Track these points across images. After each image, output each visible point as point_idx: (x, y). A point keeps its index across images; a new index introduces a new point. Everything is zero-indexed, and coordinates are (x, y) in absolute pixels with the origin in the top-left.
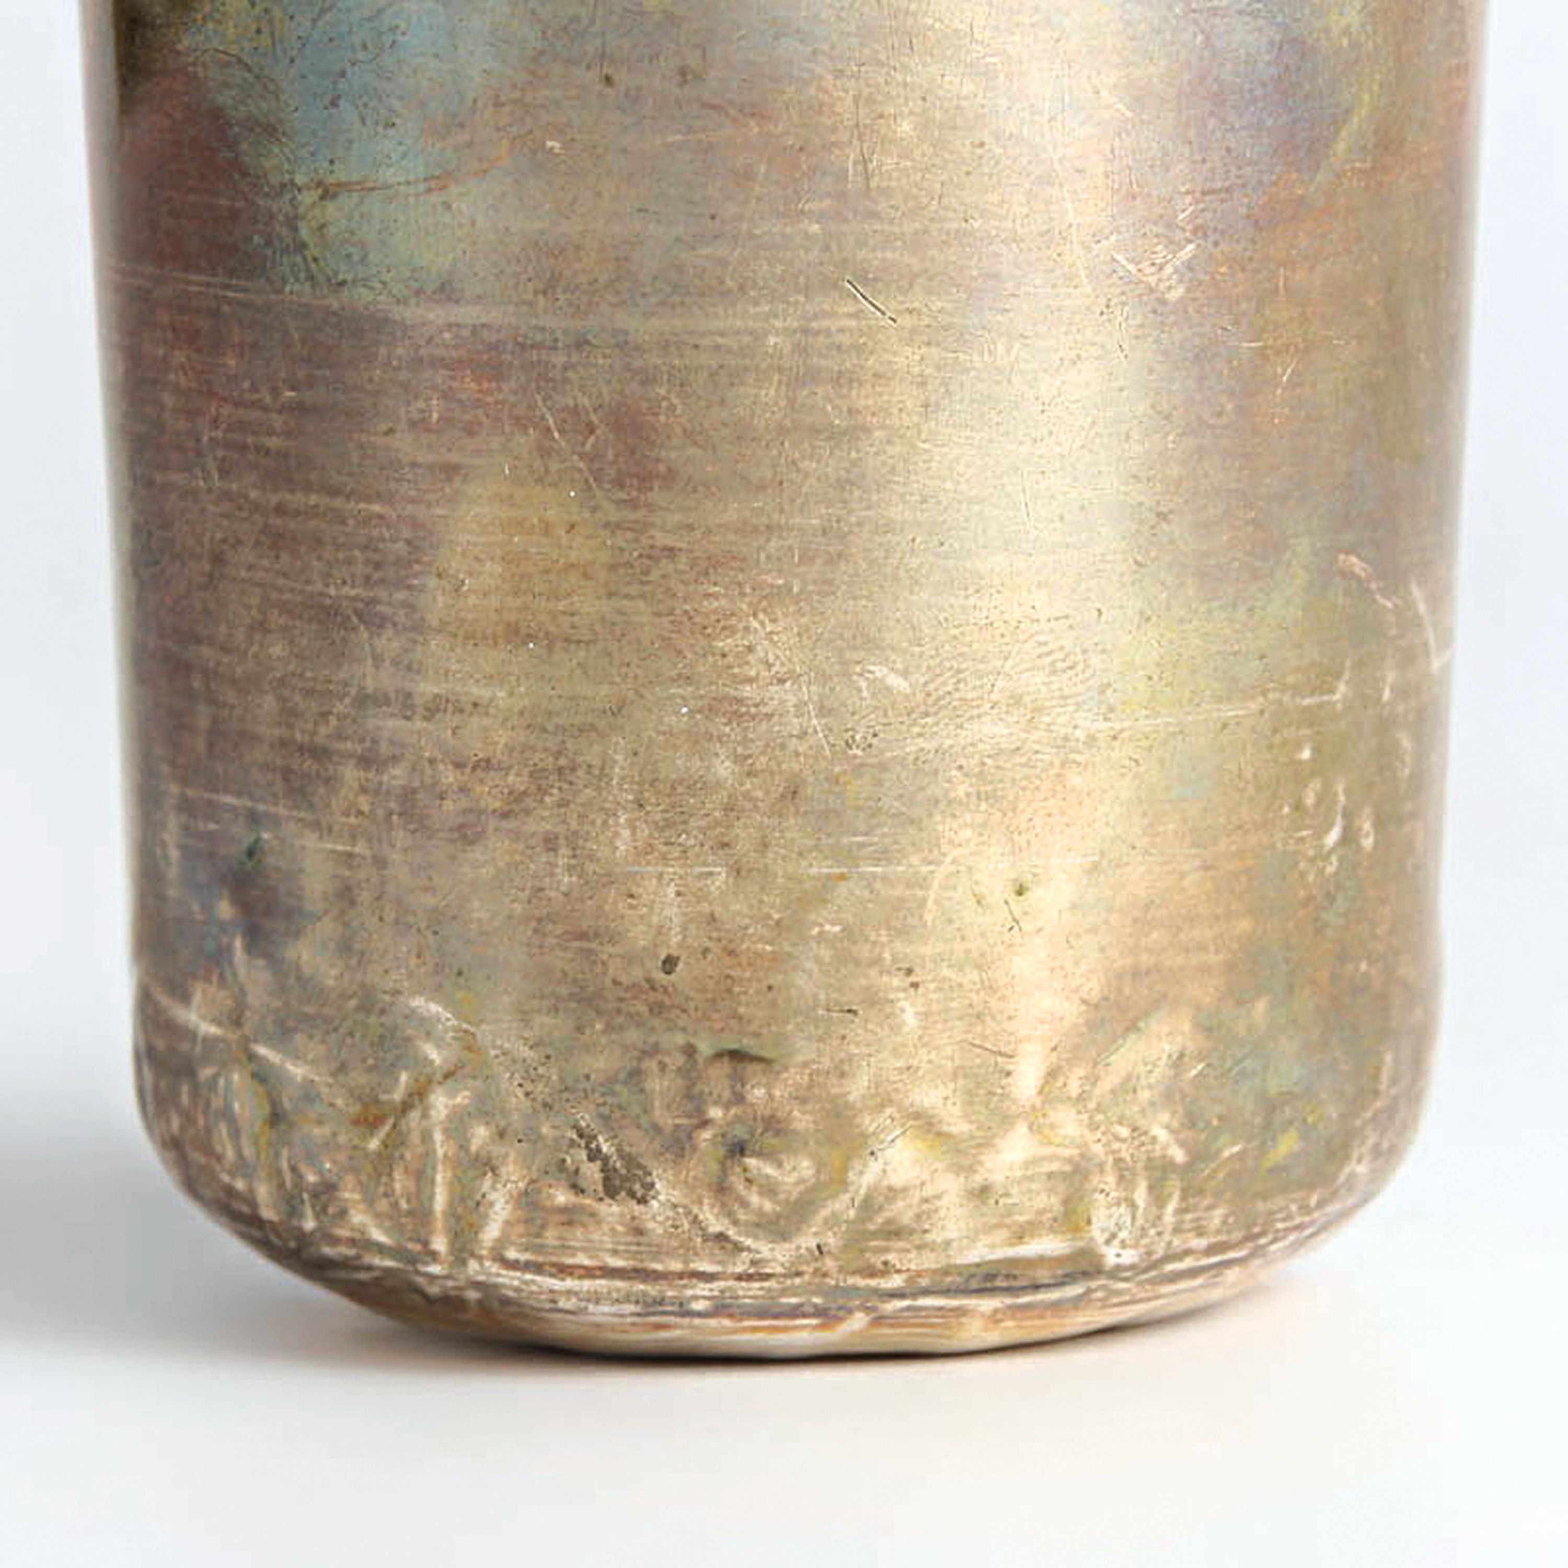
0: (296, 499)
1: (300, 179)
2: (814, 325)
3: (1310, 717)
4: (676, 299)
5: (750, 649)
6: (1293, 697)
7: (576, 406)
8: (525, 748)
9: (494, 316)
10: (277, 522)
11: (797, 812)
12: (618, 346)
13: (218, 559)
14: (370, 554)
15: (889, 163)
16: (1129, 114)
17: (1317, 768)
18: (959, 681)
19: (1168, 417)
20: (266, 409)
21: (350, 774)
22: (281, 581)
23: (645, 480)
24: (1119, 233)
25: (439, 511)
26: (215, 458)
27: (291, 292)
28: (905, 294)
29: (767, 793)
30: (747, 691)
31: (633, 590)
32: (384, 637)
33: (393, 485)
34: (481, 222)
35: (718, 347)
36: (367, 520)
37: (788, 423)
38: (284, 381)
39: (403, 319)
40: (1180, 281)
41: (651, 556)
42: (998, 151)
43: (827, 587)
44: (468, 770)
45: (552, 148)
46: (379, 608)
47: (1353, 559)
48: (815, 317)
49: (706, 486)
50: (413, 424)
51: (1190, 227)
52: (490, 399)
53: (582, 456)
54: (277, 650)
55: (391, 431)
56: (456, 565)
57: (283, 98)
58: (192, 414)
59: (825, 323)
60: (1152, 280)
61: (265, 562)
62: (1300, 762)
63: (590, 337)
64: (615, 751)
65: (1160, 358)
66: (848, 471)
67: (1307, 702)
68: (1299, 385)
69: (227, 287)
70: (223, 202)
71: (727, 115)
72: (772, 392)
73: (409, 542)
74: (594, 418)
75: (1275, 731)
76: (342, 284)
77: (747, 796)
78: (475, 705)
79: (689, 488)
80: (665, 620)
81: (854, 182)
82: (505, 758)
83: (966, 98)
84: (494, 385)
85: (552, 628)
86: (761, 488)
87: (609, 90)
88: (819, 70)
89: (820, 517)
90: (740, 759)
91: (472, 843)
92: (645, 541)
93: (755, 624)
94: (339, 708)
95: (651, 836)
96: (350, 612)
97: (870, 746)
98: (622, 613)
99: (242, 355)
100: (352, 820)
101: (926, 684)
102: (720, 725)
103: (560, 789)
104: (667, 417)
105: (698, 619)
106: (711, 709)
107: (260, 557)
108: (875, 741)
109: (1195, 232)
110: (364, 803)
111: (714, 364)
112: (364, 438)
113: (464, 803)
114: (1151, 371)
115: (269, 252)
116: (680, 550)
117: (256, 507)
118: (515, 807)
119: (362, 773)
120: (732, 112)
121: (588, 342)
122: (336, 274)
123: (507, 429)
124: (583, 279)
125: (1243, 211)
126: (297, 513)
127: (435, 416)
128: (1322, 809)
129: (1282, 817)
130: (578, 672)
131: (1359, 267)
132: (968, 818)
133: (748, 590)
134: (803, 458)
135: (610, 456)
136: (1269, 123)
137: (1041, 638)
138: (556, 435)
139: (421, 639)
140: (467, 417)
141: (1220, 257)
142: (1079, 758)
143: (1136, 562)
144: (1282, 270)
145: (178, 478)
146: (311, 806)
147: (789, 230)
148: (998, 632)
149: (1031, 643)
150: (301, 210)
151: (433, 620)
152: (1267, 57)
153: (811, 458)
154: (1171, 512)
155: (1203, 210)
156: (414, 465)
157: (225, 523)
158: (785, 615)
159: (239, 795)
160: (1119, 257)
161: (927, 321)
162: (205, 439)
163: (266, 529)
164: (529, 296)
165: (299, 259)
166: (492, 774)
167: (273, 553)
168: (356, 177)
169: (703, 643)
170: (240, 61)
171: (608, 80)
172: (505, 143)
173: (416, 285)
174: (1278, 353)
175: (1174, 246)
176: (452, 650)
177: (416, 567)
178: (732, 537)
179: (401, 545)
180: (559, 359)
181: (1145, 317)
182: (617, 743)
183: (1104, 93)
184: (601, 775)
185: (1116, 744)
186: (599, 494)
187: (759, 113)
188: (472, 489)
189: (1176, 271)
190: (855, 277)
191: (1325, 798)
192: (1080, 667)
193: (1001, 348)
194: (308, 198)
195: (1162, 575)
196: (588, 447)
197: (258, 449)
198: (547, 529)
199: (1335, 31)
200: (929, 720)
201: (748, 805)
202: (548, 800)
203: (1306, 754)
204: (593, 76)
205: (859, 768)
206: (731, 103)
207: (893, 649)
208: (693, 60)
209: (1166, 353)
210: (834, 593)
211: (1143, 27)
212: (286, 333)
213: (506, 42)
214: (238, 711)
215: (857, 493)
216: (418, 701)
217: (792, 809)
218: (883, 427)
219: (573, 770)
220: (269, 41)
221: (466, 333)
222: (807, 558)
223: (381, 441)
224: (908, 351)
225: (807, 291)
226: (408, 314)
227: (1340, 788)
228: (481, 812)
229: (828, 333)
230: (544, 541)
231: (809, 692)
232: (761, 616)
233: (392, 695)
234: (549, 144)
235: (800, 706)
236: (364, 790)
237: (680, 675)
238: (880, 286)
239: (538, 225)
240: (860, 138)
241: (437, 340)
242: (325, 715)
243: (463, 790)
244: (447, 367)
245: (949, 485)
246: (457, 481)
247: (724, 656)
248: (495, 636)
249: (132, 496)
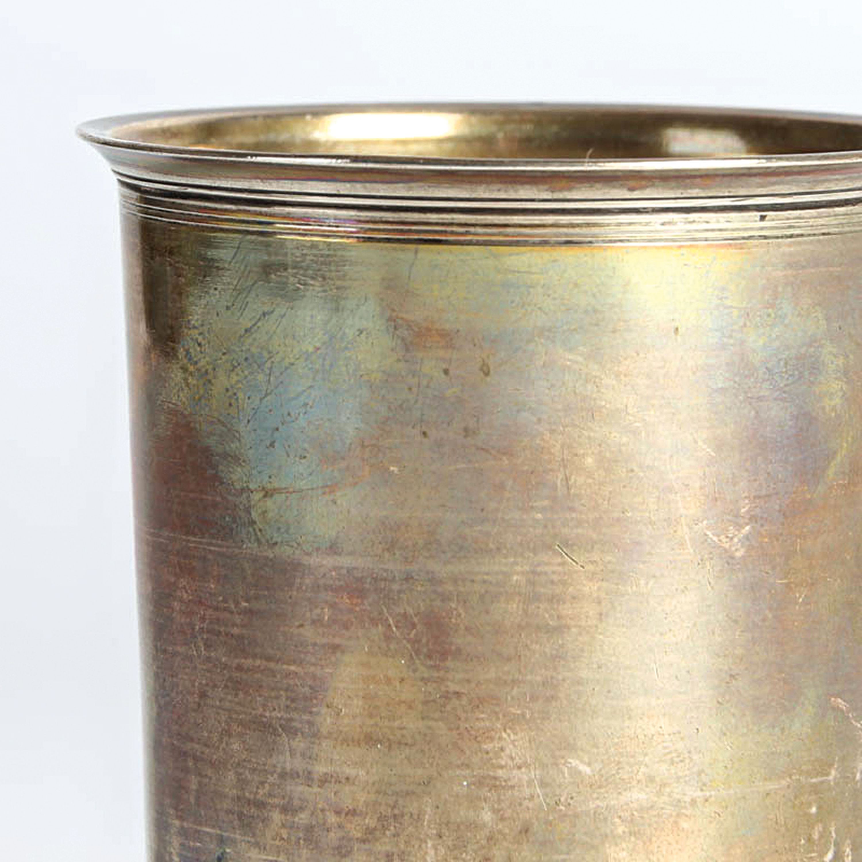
0: (248, 662)
1: (252, 486)
2: (539, 569)
3: (815, 789)
4: (462, 554)
5: (502, 749)
6: (806, 778)
7: (405, 613)
8: (376, 803)
9: (360, 562)
10: (237, 675)
11: (528, 841)
12: (429, 580)
13: (203, 695)
14: (289, 694)
15: (581, 480)
16: (713, 454)
17: (820, 818)
18: (619, 769)
19: (736, 622)
20: (232, 613)
21: (276, 817)
22: (238, 708)
23: (444, 655)
24: (708, 519)
25: (327, 670)
26: (202, 639)
27: (246, 548)
28: (588, 552)
29: (511, 830)
30: (500, 773)
31: (437, 715)
32: (297, 740)
33: (302, 656)
34: (353, 511)
35: (484, 582)
36: (288, 675)
37: (523, 624)
38: (242, 597)
39: (310, 565)
40: (742, 547)
41: (446, 696)
42: (642, 474)
43: (546, 716)
44: (343, 815)
45: (393, 471)
46: (294, 724)
47: (840, 700)
48: (539, 565)
49: (477, 657)
50: (314, 622)
51: (748, 516)
52: (357, 609)
53: (409, 641)
54: (236, 746)
55: (302, 626)
56: (338, 701)
57: (243, 441)
58: (190, 614)
59: (546, 569)
60: (727, 546)
61: (229, 697)
62: (810, 815)
63: (413, 574)
64: (426, 806)
65: (731, 588)
66: (557, 650)
67: (814, 780)
68: (809, 604)
69: (211, 544)
70: (210, 498)
71: (490, 454)
72: (515, 606)
73: (311, 687)
74: (416, 620)
75: (796, 797)
76: (276, 544)
77: (500, 832)
78: (347, 779)
79: (469, 659)
80: (455, 732)
81: (561, 491)
82: (364, 809)
83: (624, 445)
84: (359, 601)
85: (391, 737)
86: (509, 659)
87: (426, 440)
88: (541, 429)
89: (542, 675)
90: (495, 811)
91: (345, 856)
92: (443, 689)
93: (504, 735)
94: (271, 779)
95: (446, 854)
96: (278, 726)
97: (569, 804)
98: (430, 728)
99: (218, 581)
100: (277, 843)
101: (600, 770)
102: (485, 792)
103: (395, 827)
104: (456, 619)
105: (473, 732)
106: (480, 782)
107: (227, 694)
108: (571, 802)
109: (750, 519)
110: (284, 833)
111: (483, 591)
112: (286, 629)
113: (340, 834)
114: (726, 595)
115: (234, 526)
116: (463, 693)
117: (226, 666)
118: (370, 837)
119: (283, 817)
120: (493, 452)
121: (412, 578)
122: (272, 538)
123: (367, 625)
124: (410, 543)
125: (777, 507)
126: (249, 670)
127: (326, 618)
128: (823, 841)
129: (800, 846)
130: (406, 761)
131: (841, 537)
132: (624, 845)
133: (501, 716)
134: (532, 642)
135: (424, 640)
136: (792, 459)
137: (665, 744)
138: (394, 629)
139: (317, 742)
140: (345, 618)
141: (764, 533)
142: (688, 812)
143: (718, 702)
144: (799, 540)
145: (180, 649)
146: (254, 835)
147: (525, 517)
148: (641, 741)
149: (660, 747)
150: (253, 503)
151: (324, 731)
152: (790, 423)
153: (537, 643)
154: (738, 674)
155: (756, 507)
156: (315, 644)
157: (208, 675)
158: (522, 730)
159: (213, 827)
160: (708, 533)
161: (602, 567)
162: (197, 627)
163: (230, 679)
164: (379, 552)
165: (251, 529)
166: (356, 818)
167: (234, 692)
168: (283, 486)
169: (476, 745)
170: (219, 420)
171: (424, 434)
172: (367, 468)
173: (316, 545)
174: (796, 586)
175: (739, 527)
176: (334, 747)
177: (315, 701)
178: (492, 686)
179: (307, 689)
180: (395, 587)
181: (723, 566)
182: (427, 801)
183: (700, 443)
184: (419, 818)
185: (707, 804)
186: (417, 662)
187: (508, 452)
188: (347, 658)
189: (740, 540)
190: (561, 543)
191: (824, 834)
192: (687, 761)
193: (642, 582)
194: (257, 496)
195: (732, 710)
196: (412, 636)
197: (227, 635)
198: (389, 681)
199: (827, 409)
200: (602, 790)
201: (500, 837)
202: (388, 833)
203: (814, 810)
204: (416, 431)
205: (563, 816)
206: (493, 448)
207: (582, 750)
208: (472, 424)
209: (735, 586)
210: (548, 718)
211: (721, 407)
212: (243, 570)
213: (368, 413)
214: (213, 781)
215: (562, 662)
216: (315, 776)
217: (525, 840)
218: (575, 626)
219: (402, 816)
220: (236, 411)
221: (344, 571)
222: (534, 698)
223: (296, 631)
224: (591, 584)
225: (535, 551)
226: (312, 561)
227: (833, 829)
228: (350, 840)
229: (546, 573)
230: (386, 688)
231: (535, 774)
232: (508, 731)
233: (301, 773)
234: (392, 468)
235: (530, 783)
236: (283, 826)
237: (462, 764)
238: (575, 548)
239: (385, 513)
240: (565, 467)
241: (328, 575)
242: (262, 783)
243: (340, 826)
244: (332, 590)
245: (613, 659)
246: (338, 654)
247: (487, 753)
248: (359, 740)
249: (155, 658)
